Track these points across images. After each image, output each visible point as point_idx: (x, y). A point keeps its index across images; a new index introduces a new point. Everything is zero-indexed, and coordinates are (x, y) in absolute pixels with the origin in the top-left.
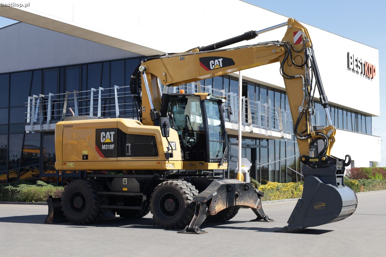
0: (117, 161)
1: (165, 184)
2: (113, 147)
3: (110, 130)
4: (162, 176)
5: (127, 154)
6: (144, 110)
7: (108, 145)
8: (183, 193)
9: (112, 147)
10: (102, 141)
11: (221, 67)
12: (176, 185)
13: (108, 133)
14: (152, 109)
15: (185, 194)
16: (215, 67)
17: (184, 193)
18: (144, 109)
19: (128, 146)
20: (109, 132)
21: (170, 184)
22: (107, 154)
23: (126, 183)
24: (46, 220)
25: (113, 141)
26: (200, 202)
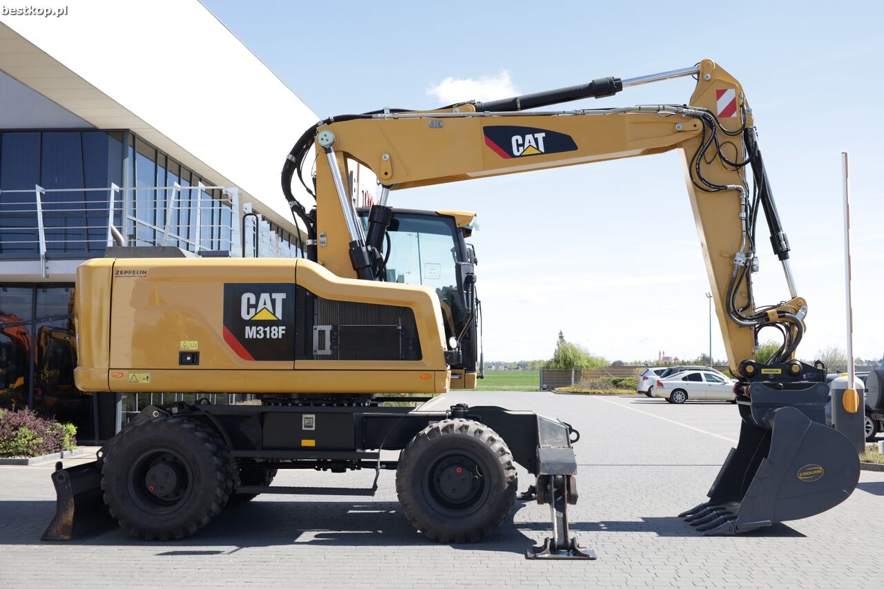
0: (294, 370)
1: (445, 429)
2: (281, 332)
3: (272, 288)
5: (320, 352)
6: (322, 243)
7: (265, 327)
8: (498, 451)
9: (278, 332)
10: (245, 316)
11: (542, 153)
12: (478, 434)
13: (265, 296)
15: (502, 455)
16: (524, 151)
17: (500, 453)
18: (324, 239)
19: (324, 331)
20: (268, 295)
21: (461, 429)
22: (261, 350)
23: (311, 427)
24: (47, 531)
25: (280, 318)
26: (563, 476)
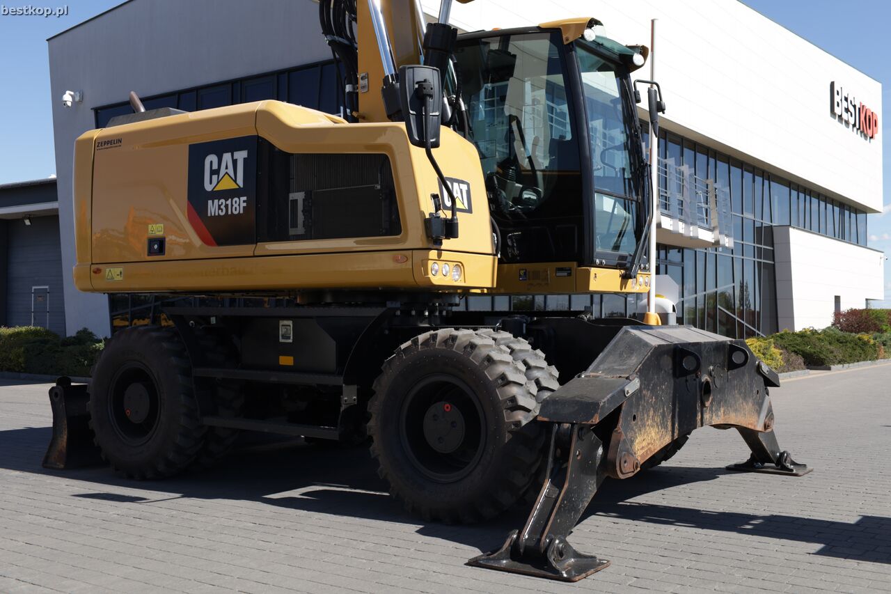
0: (254, 256)
1: (426, 342)
2: (243, 205)
3: (234, 145)
4: (427, 314)
5: (293, 231)
6: (363, 87)
7: (226, 200)
8: (496, 380)
10: (208, 187)
12: (469, 349)
13: (227, 157)
14: (387, 73)
15: (504, 386)
17: (500, 381)
18: (365, 81)
19: (297, 200)
20: (230, 154)
21: (445, 342)
23: (289, 338)
24: (47, 457)
25: (242, 186)
26: (573, 424)
